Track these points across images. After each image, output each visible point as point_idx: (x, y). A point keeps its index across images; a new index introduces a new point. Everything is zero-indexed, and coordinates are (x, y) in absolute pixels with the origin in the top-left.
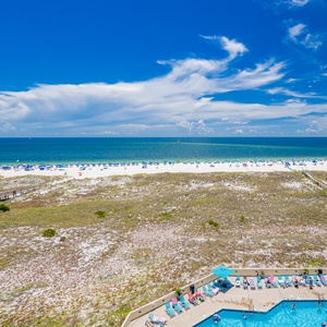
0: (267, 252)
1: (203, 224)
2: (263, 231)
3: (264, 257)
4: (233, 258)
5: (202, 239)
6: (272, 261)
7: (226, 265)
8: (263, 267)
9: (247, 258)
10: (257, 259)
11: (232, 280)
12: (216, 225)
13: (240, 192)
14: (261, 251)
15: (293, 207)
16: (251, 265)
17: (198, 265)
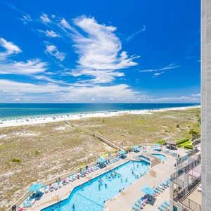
0: (58, 167)
1: (7, 163)
2: (52, 156)
3: (57, 170)
4: (38, 177)
5: (10, 173)
6: (62, 170)
7: (34, 183)
8: (58, 176)
9: (47, 174)
10: (53, 173)
11: (42, 190)
12: (18, 161)
13: (30, 137)
14: (55, 167)
15: (64, 140)
16: (51, 177)
17: (13, 192)
